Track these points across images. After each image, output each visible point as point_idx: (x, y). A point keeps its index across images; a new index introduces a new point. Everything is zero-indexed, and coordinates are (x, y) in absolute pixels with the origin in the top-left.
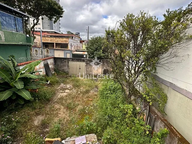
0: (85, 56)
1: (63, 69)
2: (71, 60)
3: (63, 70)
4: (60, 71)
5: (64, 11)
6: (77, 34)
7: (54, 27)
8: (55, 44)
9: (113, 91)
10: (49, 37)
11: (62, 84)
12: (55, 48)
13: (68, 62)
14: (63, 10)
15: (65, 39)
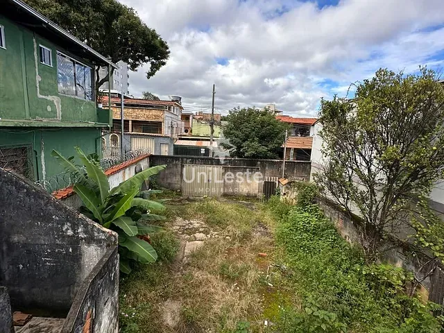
0: (203, 151)
1: (169, 181)
2: (188, 161)
3: (170, 184)
4: (161, 186)
5: (169, 52)
6: (177, 101)
7: (114, 82)
8: (130, 123)
9: (314, 234)
10: (115, 105)
11: (179, 219)
12: (130, 132)
13: (182, 166)
14: (168, 50)
15: (154, 112)
